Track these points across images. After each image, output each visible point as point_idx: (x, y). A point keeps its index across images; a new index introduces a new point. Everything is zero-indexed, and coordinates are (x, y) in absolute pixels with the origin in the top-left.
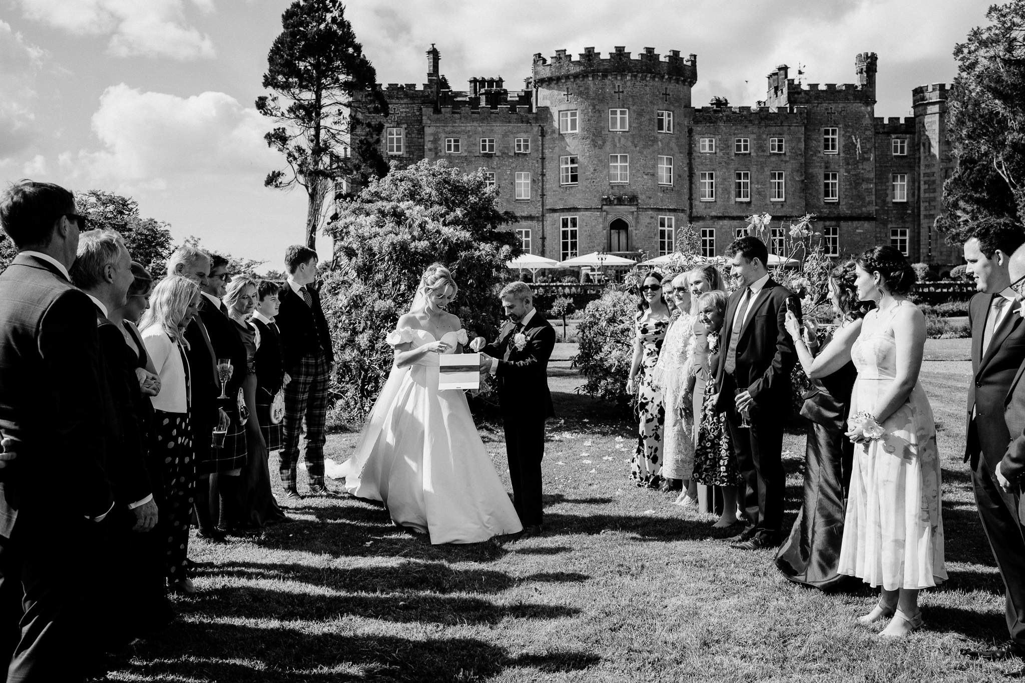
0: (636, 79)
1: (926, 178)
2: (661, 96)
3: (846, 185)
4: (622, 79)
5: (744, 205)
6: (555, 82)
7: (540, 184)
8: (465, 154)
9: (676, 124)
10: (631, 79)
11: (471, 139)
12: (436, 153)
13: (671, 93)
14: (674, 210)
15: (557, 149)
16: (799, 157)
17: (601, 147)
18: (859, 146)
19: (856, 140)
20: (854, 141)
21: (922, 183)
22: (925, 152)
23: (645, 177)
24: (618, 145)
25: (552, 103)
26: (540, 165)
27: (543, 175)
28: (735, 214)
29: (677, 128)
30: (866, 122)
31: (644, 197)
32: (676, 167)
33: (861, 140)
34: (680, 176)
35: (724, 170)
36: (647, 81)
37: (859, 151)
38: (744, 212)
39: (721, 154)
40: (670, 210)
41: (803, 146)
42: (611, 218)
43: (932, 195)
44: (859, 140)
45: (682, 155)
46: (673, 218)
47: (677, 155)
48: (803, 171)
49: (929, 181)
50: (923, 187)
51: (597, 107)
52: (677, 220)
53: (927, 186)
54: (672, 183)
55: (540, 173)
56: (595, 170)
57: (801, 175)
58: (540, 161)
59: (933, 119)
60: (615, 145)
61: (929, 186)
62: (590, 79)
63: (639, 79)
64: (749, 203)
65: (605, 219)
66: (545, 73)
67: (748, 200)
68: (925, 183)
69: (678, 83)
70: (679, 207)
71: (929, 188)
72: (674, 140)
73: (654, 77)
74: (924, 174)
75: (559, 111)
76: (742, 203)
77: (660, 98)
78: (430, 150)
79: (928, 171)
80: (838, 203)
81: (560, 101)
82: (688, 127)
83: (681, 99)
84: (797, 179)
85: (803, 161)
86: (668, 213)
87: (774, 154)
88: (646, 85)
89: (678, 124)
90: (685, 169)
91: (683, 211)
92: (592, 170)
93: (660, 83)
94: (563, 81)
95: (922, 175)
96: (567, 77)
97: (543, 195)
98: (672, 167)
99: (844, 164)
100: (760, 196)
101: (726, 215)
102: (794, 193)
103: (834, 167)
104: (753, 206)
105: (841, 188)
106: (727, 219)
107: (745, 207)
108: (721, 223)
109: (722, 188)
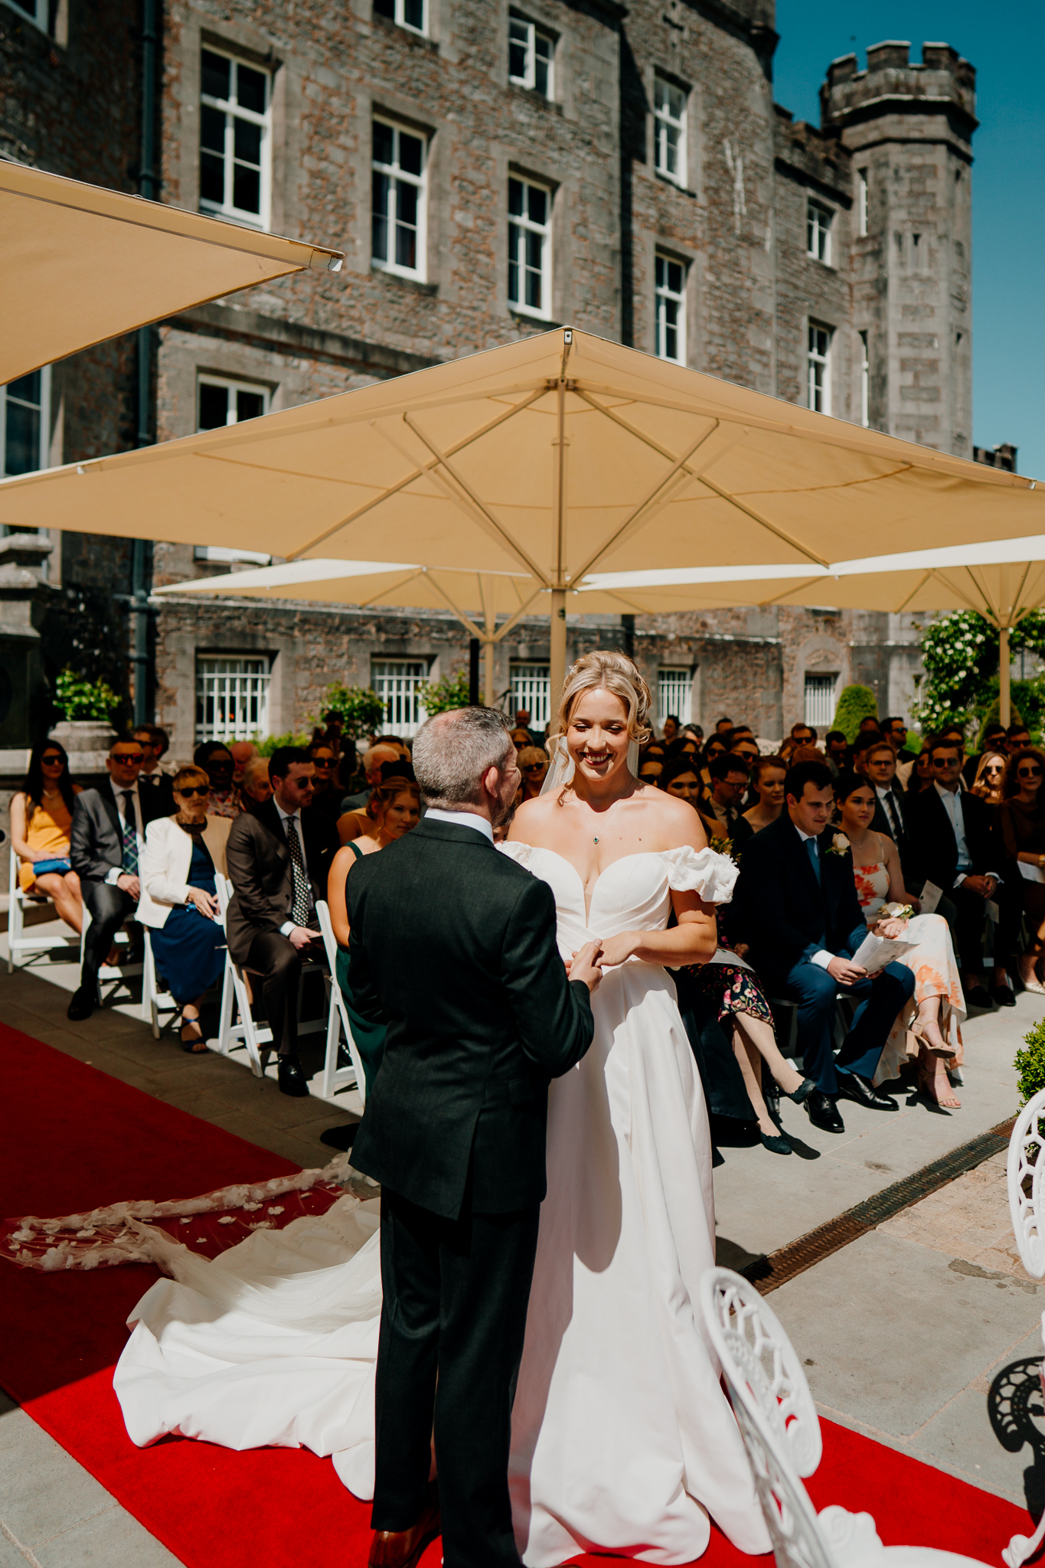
1: (908, 352)
5: (408, 300)
16: (603, 147)
18: (739, 185)
19: (734, 160)
20: (729, 163)
21: (893, 366)
22: (902, 264)
30: (754, 109)
33: (745, 169)
37: (740, 205)
43: (927, 409)
44: (739, 163)
49: (916, 360)
50: (896, 380)
53: (909, 379)
59: (929, 160)
61: (916, 377)
64: (428, 291)
67: (419, 276)
68: (904, 365)
71: (916, 385)
74: (901, 336)
76: (395, 281)
79: (914, 328)
84: (599, 238)
87: (525, 91)
95: (892, 339)
99: (707, 239)
100: (471, 268)
101: (332, 327)
102: (589, 296)
103: (683, 239)
104: (444, 309)
105: (698, 327)
106: (334, 348)
107: (413, 310)
108: (305, 364)
109: (315, 174)
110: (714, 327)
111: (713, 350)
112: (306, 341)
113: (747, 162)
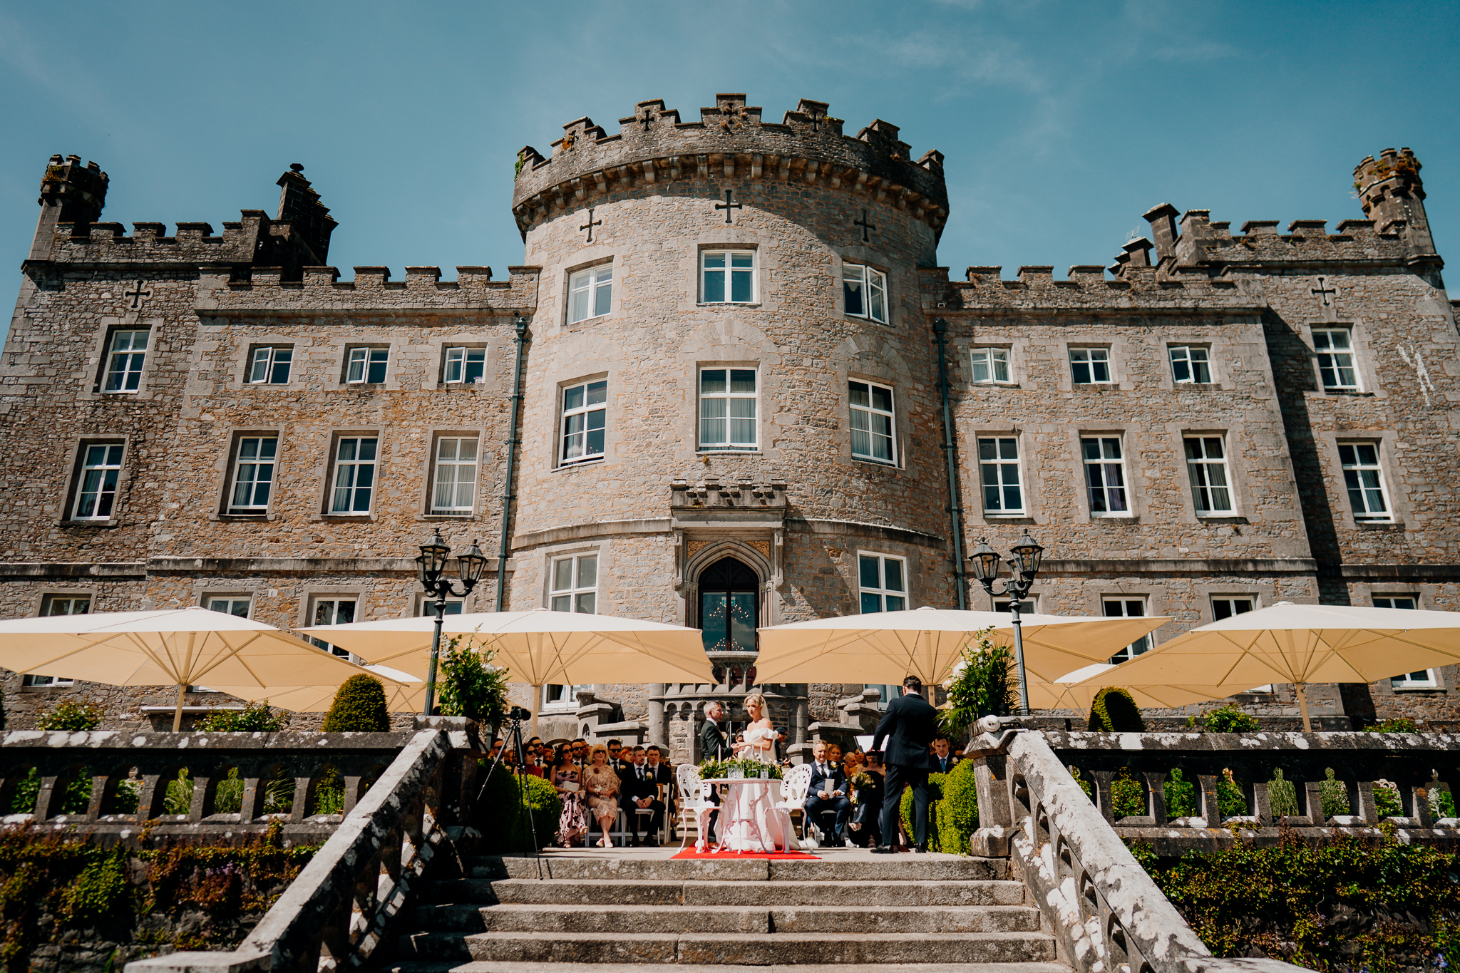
0: (777, 176)
2: (851, 225)
3: (1410, 474)
4: (736, 175)
5: (1119, 530)
6: (559, 201)
7: (504, 467)
8: (300, 386)
9: (897, 303)
10: (763, 176)
11: (322, 349)
12: (219, 383)
13: (878, 226)
14: (905, 537)
15: (553, 365)
16: (1262, 395)
17: (673, 347)
18: (1422, 371)
19: (1411, 356)
20: (1408, 360)
23: (810, 430)
24: (724, 339)
25: (551, 256)
26: (509, 415)
27: (516, 442)
28: (1095, 554)
29: (901, 313)
30: (1428, 312)
31: (807, 489)
32: (905, 415)
33: (1425, 358)
34: (916, 442)
35: (1048, 428)
36: (809, 184)
37: (1426, 385)
38: (1117, 545)
39: (1035, 387)
40: (892, 535)
41: (1268, 365)
42: (705, 557)
44: (1418, 356)
45: (921, 387)
46: (904, 559)
47: (908, 384)
48: (1282, 431)
51: (666, 246)
52: (915, 569)
54: (895, 461)
55: (507, 436)
56: (654, 412)
57: (1278, 445)
58: (510, 406)
60: (715, 343)
62: (650, 176)
63: (785, 175)
64: (1136, 520)
65: (682, 556)
66: (538, 181)
67: (1129, 514)
69: (896, 205)
70: (921, 530)
72: (893, 342)
73: (829, 176)
75: (570, 271)
76: (1111, 521)
77: (848, 231)
78: (204, 375)
80: (1401, 527)
81: (573, 246)
82: (932, 316)
83: (906, 245)
84: (1268, 453)
85: (1274, 403)
86: (886, 543)
87: (1188, 386)
88: (807, 195)
89: (904, 304)
90: (932, 425)
91: (933, 541)
92: (644, 411)
93: (844, 196)
94: (579, 194)
96: (589, 182)
97: (511, 498)
98: (892, 415)
99: (1392, 419)
100: (1162, 500)
101: (1069, 557)
102: (1267, 492)
103: (1366, 427)
104: (1146, 529)
105: (1398, 485)
106: (1071, 568)
107: (1123, 535)
108: (1054, 581)
109: (1046, 480)
110: (1418, 480)
111: (1419, 497)
112: (1053, 568)
113: (1427, 352)
